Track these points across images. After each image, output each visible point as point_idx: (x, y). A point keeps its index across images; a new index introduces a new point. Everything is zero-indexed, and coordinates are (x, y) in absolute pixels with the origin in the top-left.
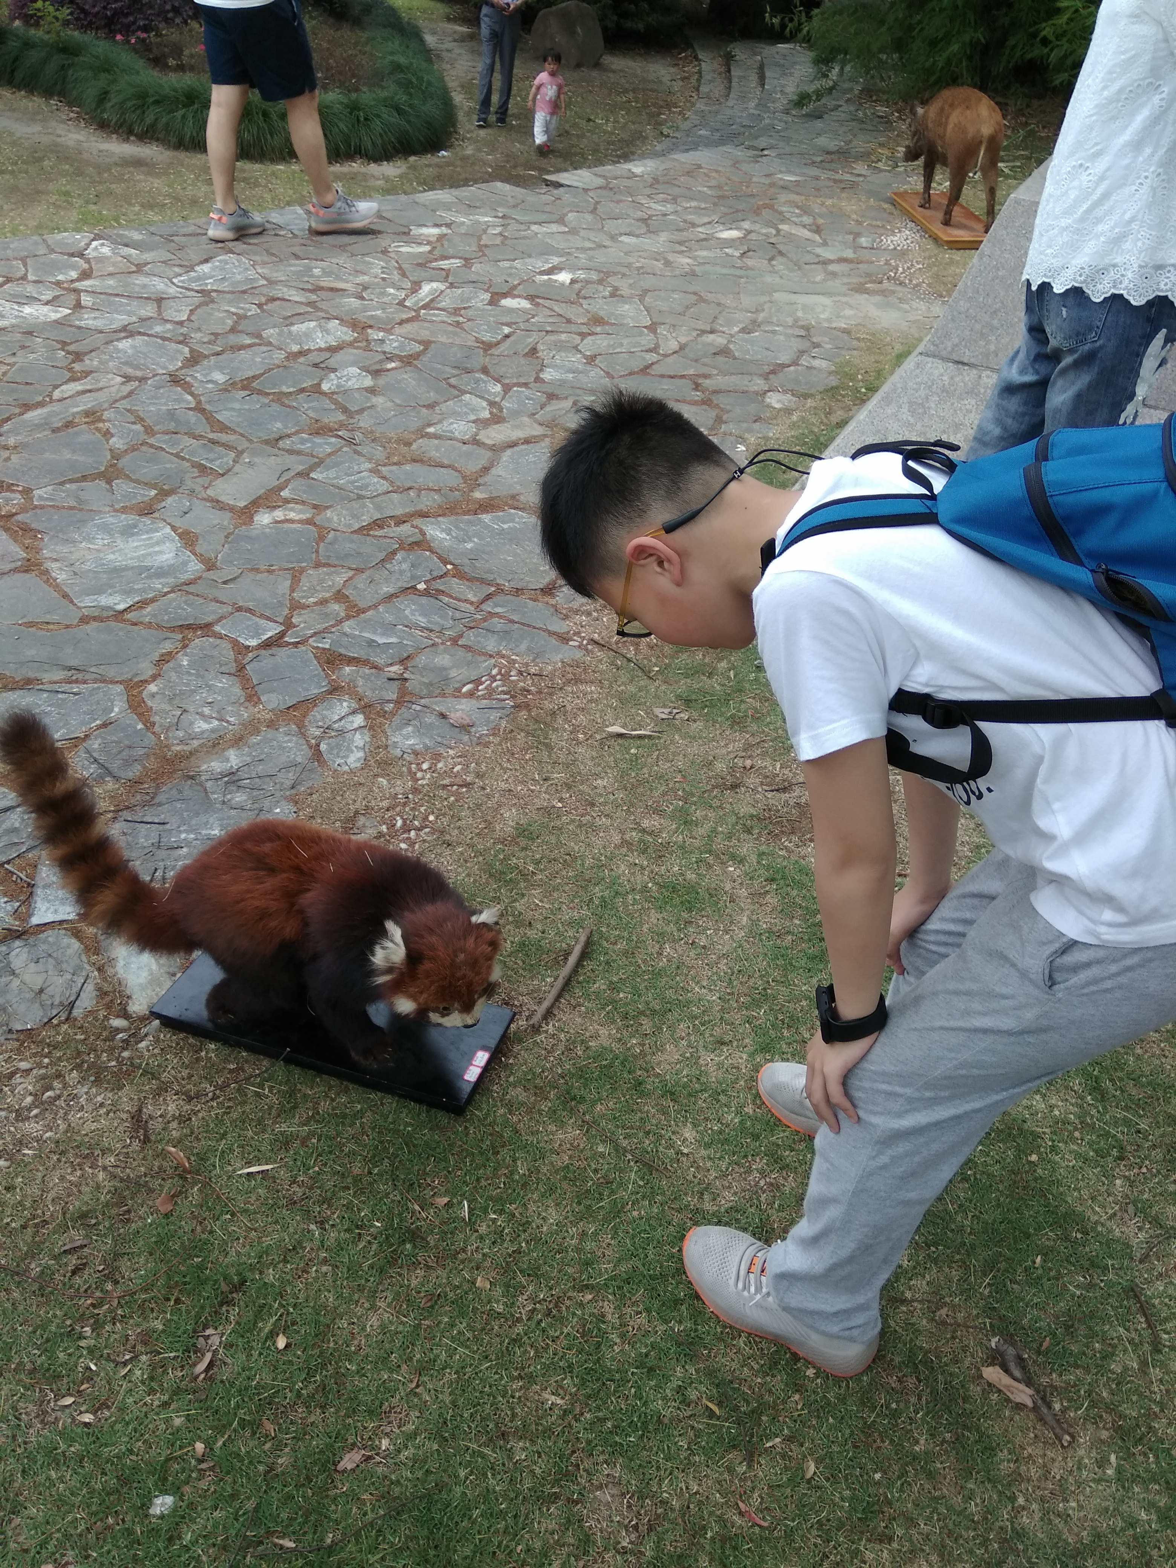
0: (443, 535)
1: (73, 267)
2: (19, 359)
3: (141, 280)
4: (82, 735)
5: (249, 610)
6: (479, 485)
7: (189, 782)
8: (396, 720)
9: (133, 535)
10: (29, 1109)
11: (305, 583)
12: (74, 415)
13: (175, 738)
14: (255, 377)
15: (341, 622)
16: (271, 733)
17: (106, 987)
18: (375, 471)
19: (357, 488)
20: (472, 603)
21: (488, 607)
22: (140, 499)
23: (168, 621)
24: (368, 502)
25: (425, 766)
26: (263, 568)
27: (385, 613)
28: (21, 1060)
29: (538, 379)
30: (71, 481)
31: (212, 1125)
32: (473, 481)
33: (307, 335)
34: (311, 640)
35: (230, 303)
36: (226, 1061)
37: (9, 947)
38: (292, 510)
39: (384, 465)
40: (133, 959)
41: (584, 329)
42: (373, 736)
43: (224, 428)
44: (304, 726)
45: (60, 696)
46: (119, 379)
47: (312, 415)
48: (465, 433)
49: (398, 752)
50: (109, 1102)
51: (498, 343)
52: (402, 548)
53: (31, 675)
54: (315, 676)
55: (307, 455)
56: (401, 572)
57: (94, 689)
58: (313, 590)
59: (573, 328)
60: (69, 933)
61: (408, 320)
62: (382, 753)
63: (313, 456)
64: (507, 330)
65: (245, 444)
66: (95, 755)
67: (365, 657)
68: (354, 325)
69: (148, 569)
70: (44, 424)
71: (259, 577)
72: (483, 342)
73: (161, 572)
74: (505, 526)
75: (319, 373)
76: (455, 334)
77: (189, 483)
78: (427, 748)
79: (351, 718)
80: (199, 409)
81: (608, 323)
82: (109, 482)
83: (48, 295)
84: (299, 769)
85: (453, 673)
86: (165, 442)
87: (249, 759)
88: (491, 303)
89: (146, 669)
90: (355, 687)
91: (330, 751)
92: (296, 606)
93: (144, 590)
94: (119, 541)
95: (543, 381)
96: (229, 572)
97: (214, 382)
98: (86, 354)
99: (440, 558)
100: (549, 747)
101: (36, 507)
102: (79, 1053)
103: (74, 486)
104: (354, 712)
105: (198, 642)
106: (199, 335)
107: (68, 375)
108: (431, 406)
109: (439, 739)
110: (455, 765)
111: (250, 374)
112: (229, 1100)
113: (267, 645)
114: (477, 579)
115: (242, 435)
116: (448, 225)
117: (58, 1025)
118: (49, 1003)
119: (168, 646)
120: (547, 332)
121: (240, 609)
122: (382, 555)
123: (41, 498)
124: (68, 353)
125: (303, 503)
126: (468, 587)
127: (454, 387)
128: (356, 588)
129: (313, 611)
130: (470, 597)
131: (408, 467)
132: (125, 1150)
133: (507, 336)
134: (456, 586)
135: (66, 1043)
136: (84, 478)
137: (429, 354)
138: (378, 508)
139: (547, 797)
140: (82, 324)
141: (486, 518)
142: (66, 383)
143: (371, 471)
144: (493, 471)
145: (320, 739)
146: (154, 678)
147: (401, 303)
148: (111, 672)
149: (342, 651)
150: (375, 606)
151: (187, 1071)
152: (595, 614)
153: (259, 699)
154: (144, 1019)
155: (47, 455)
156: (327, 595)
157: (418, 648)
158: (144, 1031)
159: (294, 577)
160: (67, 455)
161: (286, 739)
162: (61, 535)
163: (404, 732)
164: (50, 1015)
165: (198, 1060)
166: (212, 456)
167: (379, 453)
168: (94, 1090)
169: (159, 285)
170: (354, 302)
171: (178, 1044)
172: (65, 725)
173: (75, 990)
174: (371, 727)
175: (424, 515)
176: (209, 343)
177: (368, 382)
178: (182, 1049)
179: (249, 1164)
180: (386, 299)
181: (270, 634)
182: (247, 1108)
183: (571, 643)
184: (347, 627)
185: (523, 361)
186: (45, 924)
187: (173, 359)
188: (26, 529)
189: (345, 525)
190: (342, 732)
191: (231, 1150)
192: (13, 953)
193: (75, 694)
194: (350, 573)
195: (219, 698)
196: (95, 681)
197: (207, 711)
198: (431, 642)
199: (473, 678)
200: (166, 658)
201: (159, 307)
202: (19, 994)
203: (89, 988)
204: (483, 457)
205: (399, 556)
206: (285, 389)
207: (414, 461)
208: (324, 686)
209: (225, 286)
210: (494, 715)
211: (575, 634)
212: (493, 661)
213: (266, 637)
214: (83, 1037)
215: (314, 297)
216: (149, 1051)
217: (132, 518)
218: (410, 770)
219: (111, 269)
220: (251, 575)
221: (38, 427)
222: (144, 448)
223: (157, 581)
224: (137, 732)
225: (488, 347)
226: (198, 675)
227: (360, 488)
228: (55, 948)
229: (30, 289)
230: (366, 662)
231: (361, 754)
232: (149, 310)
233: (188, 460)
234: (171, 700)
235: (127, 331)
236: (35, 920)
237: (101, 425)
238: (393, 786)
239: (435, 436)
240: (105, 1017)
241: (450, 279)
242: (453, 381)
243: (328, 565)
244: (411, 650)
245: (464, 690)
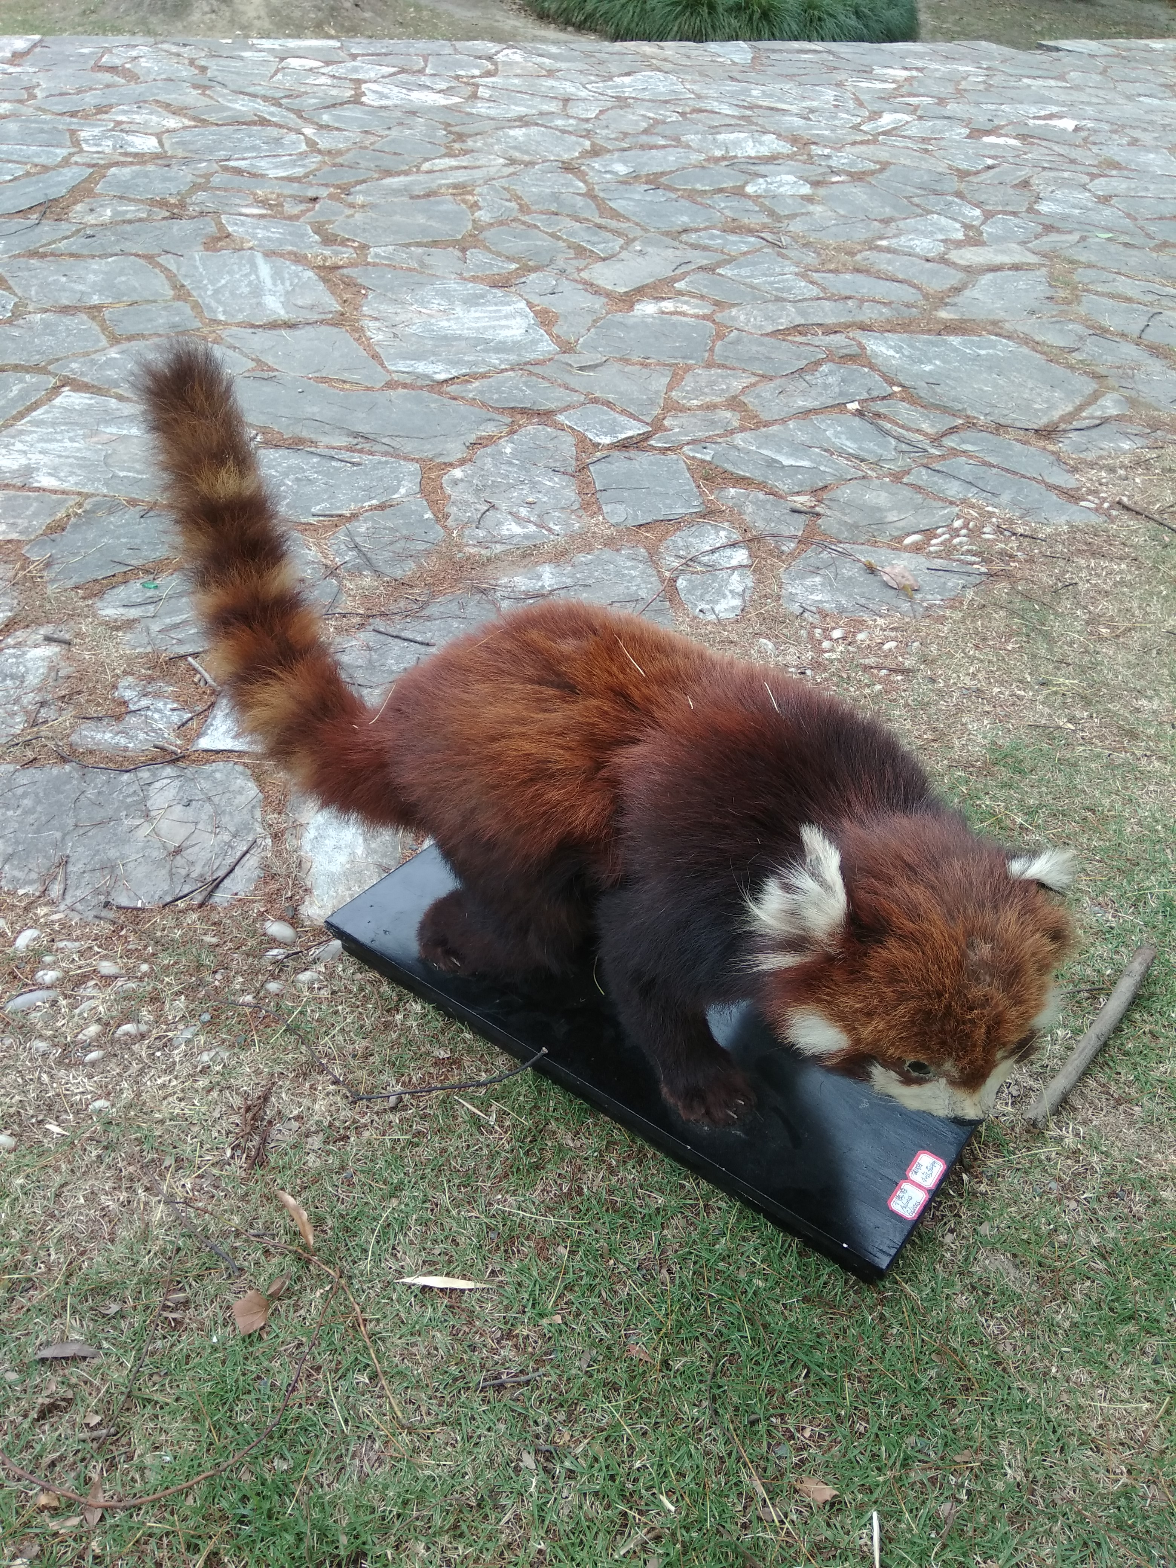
0: (891, 352)
1: (477, 67)
2: (394, 133)
3: (550, 82)
4: (347, 513)
5: (608, 404)
6: (946, 304)
7: (478, 597)
8: (798, 564)
9: (478, 304)
10: (87, 1047)
11: (689, 382)
12: (440, 186)
13: (472, 537)
14: (663, 174)
15: (732, 432)
16: (607, 554)
17: (278, 867)
18: (803, 276)
19: (777, 289)
20: (926, 434)
21: (950, 442)
22: (496, 270)
23: (497, 400)
24: (789, 306)
25: (837, 634)
26: (635, 359)
27: (797, 431)
28: (105, 957)
29: (1030, 210)
30: (418, 244)
31: (381, 1164)
32: (941, 300)
33: (736, 143)
34: (686, 448)
35: (648, 109)
36: (434, 1039)
37: (154, 775)
38: (686, 303)
39: (817, 271)
40: (331, 832)
41: (1095, 171)
42: (759, 581)
43: (615, 215)
44: (658, 553)
45: (334, 463)
46: (502, 161)
47: (728, 212)
48: (930, 250)
49: (796, 608)
50: (219, 1068)
51: (978, 173)
52: (829, 359)
53: (305, 434)
54: (685, 491)
55: (716, 251)
56: (826, 386)
57: (380, 462)
58: (698, 392)
59: (1080, 168)
60: (249, 772)
61: (862, 143)
62: (771, 604)
63: (722, 252)
64: (990, 162)
65: (639, 232)
66: (358, 540)
67: (761, 479)
68: (794, 140)
69: (486, 342)
70: (405, 191)
71: (628, 369)
72: (958, 170)
73: (501, 347)
74: (983, 352)
75: (744, 177)
76: (922, 159)
77: (560, 263)
78: (842, 610)
79: (728, 552)
80: (590, 195)
81: (1126, 168)
82: (464, 250)
83: (443, 85)
84: (640, 606)
85: (892, 516)
86: (541, 221)
87: (569, 581)
88: (969, 137)
89: (455, 450)
90: (740, 514)
91: (691, 590)
92: (672, 407)
93: (476, 364)
94: (458, 309)
95: (1038, 212)
96: (588, 358)
97: (615, 173)
98: (470, 136)
99: (884, 376)
100: (1048, 637)
101: (368, 264)
102: (199, 967)
103: (420, 250)
104: (734, 545)
105: (531, 429)
106: (605, 132)
107: (443, 151)
108: (886, 221)
109: (863, 601)
110: (887, 639)
111: (660, 170)
112: (424, 1117)
113: (624, 445)
114: (937, 407)
115: (637, 224)
116: (917, 69)
117: (183, 912)
118: (183, 872)
119: (490, 429)
120: (1044, 168)
121: (595, 401)
122: (803, 363)
123: (377, 255)
124: (450, 133)
125: (702, 297)
126: (922, 414)
127: (917, 205)
128: (758, 396)
129: (694, 416)
130: (925, 426)
131: (848, 276)
132: (216, 1171)
133: (990, 167)
134: (904, 411)
135: (185, 944)
136: (435, 244)
137: (887, 174)
138: (802, 313)
139: (1047, 710)
140: (474, 111)
141: (955, 340)
142: (440, 157)
143: (797, 274)
144: (967, 293)
145: (678, 572)
146: (462, 462)
147: (856, 128)
148: (408, 447)
149: (729, 467)
150: (784, 421)
151: (365, 1043)
152: (1122, 472)
153: (600, 509)
154: (317, 932)
155: (397, 218)
156: (718, 400)
157: (841, 478)
158: (314, 952)
159: (674, 375)
160: (421, 220)
161: (629, 564)
162: (389, 294)
163: (808, 582)
164: (177, 892)
165: (387, 1026)
166: (595, 239)
167: (811, 258)
168: (202, 1038)
169: (569, 88)
170: (797, 122)
171: (361, 989)
172: (330, 498)
173: (230, 860)
174: (756, 568)
175: (865, 328)
176: (616, 139)
177: (806, 190)
178: (366, 999)
179: (431, 1267)
180: (836, 122)
181: (630, 433)
182: (452, 1144)
183: (1083, 503)
184: (739, 439)
185: (1011, 191)
186: (217, 752)
187: (569, 150)
188: (349, 283)
189: (755, 326)
190: (712, 568)
191: (404, 1227)
192: (158, 785)
193: (353, 464)
194: (753, 379)
195: (545, 499)
196: (385, 454)
197: (524, 512)
198: (860, 474)
199: (922, 527)
200: (485, 442)
201: (565, 106)
202: (144, 848)
203: (252, 862)
204: (955, 278)
205: (825, 368)
206: (699, 187)
207: (858, 271)
208: (696, 505)
209: (646, 95)
210: (954, 582)
211: (1090, 492)
212: (956, 510)
213: (623, 436)
214: (214, 940)
215: (748, 113)
216: (311, 989)
217: (480, 288)
218: (811, 636)
219: (519, 71)
220: (617, 366)
221: (396, 192)
222: (514, 224)
223: (494, 356)
224: (422, 521)
225: (963, 174)
226: (522, 467)
227: (781, 290)
228: (220, 789)
229: (424, 80)
230: (761, 486)
231: (737, 602)
232: (553, 107)
233: (564, 241)
234: (478, 491)
235: (523, 121)
236: (204, 743)
237: (470, 197)
238: (784, 653)
239: (888, 250)
240: (261, 914)
241: (919, 113)
242: (916, 200)
243: (723, 366)
244: (829, 479)
245: (908, 541)
